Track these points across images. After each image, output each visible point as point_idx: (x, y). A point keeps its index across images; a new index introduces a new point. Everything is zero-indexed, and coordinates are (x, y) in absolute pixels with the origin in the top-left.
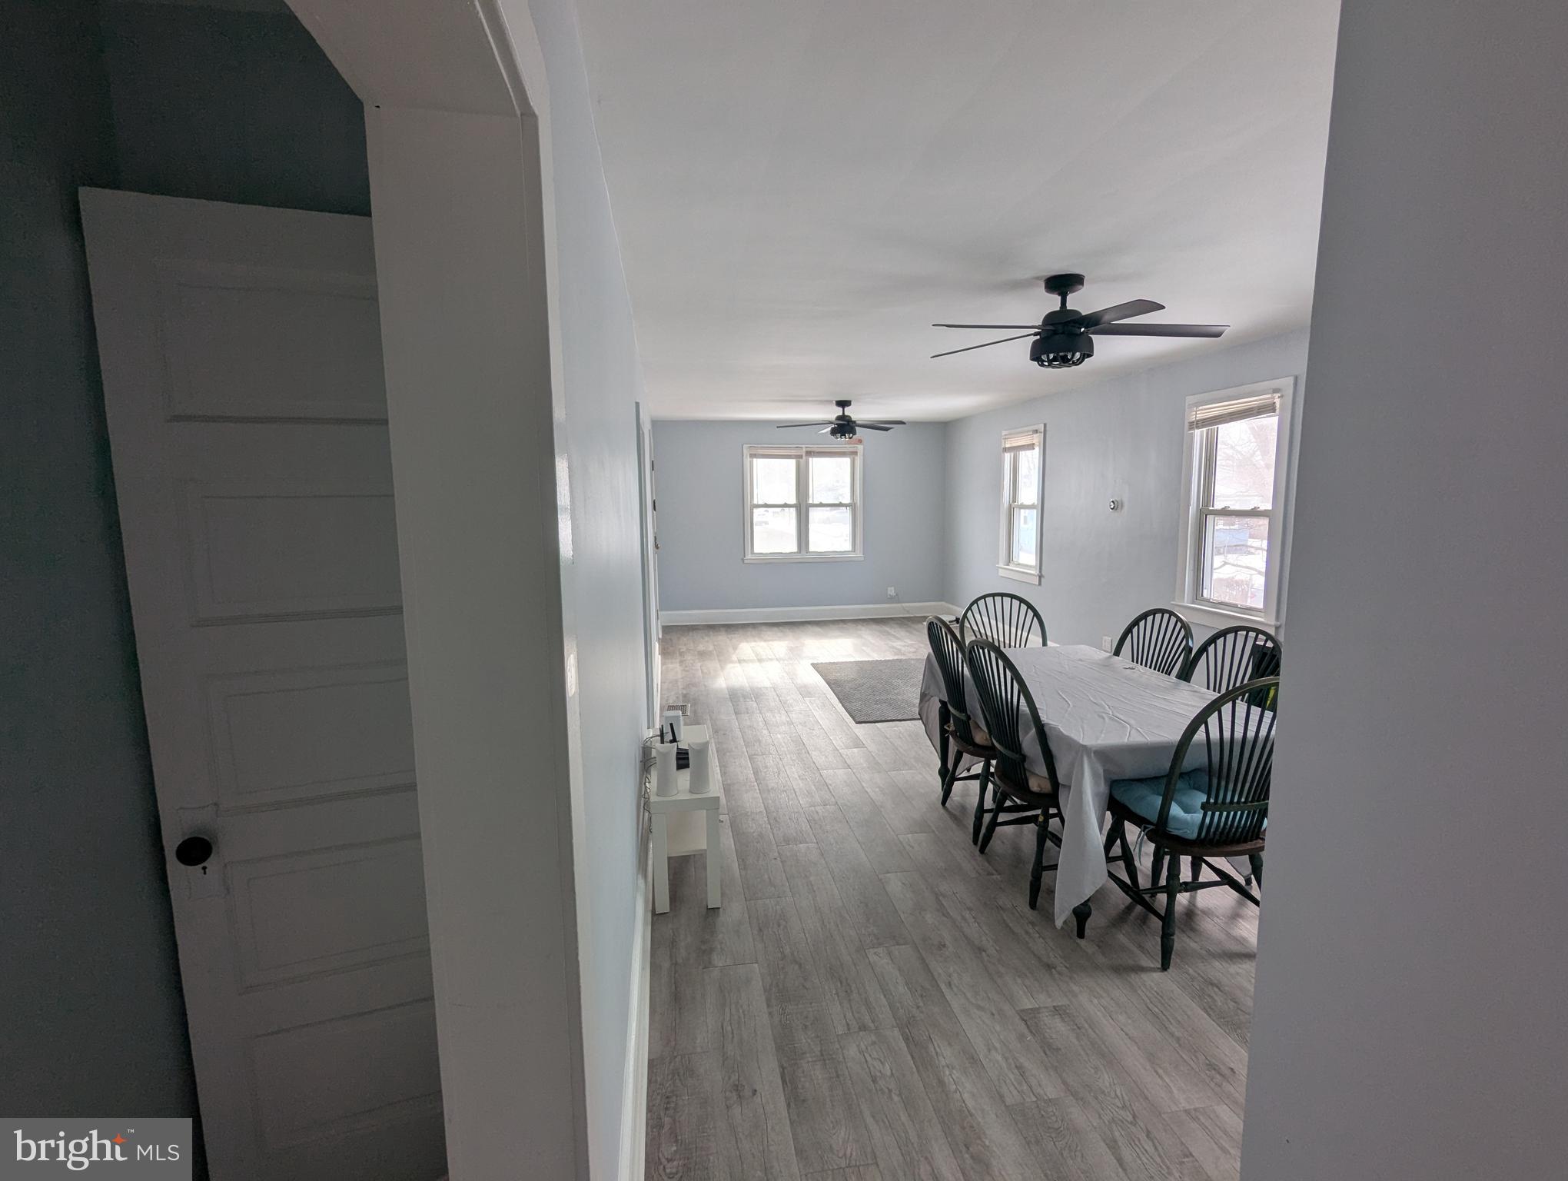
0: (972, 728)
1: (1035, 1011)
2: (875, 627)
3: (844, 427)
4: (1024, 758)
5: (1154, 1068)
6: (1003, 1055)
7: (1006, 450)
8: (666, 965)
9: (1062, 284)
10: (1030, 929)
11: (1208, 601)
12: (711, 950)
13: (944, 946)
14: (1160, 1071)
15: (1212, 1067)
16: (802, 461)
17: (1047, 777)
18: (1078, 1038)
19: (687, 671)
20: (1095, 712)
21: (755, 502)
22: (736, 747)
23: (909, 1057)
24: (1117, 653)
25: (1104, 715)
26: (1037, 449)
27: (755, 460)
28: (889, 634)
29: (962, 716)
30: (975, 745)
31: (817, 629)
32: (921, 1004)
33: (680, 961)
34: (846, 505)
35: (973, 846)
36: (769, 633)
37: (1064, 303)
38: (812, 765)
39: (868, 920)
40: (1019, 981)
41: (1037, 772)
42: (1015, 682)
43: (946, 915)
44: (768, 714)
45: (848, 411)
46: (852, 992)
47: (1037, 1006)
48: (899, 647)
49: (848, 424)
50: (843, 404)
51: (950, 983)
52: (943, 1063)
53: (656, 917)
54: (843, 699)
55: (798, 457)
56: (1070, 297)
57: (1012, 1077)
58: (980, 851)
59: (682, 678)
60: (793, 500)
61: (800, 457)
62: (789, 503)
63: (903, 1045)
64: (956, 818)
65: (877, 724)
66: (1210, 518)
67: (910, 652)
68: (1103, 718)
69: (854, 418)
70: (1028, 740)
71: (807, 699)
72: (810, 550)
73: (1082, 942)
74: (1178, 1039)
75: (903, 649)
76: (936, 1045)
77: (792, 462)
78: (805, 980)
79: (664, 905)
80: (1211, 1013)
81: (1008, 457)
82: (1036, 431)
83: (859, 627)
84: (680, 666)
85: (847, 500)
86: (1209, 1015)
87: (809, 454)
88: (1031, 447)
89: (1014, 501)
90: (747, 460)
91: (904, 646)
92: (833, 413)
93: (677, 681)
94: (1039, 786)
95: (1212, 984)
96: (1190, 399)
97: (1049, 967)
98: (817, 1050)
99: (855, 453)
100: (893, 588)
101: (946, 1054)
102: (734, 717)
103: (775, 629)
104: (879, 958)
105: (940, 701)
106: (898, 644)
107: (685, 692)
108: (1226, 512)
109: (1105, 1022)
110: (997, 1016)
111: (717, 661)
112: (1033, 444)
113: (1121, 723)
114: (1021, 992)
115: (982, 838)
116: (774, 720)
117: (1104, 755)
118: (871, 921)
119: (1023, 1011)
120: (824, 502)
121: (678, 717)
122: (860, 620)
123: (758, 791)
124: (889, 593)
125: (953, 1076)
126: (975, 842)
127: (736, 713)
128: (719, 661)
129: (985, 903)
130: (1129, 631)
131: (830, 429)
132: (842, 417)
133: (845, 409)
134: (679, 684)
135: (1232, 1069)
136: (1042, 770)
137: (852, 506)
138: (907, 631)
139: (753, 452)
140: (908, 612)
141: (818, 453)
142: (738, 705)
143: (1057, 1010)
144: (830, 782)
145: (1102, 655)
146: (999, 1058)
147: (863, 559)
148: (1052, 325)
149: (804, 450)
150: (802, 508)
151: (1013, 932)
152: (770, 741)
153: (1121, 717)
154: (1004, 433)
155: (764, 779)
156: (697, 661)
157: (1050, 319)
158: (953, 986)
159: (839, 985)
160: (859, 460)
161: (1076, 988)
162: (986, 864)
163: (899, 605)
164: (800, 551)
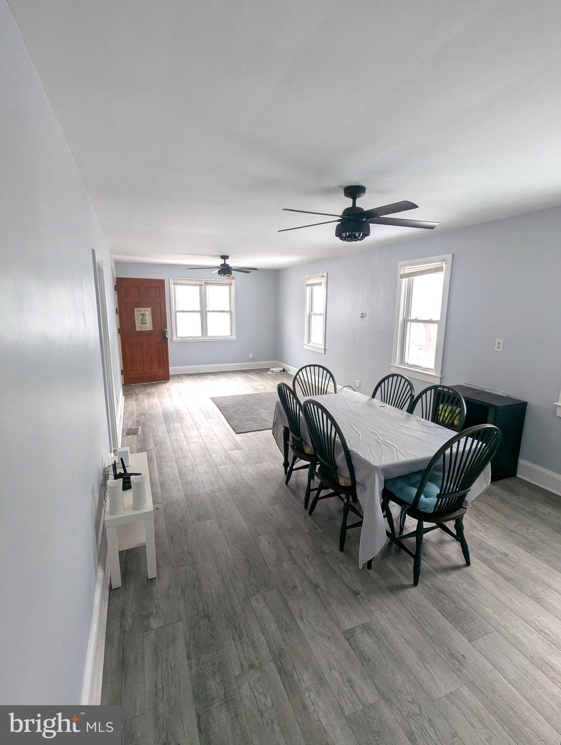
0: (304, 445)
1: (352, 631)
2: (243, 375)
3: (225, 270)
4: (336, 467)
5: (423, 664)
6: (339, 672)
7: (307, 285)
8: (117, 633)
9: (354, 191)
10: (342, 566)
11: (407, 364)
12: (150, 614)
13: (296, 587)
14: (428, 666)
15: (453, 656)
16: (203, 288)
17: (349, 477)
18: (379, 648)
19: (139, 405)
20: (374, 439)
21: (177, 309)
22: (168, 455)
23: (282, 687)
24: (373, 396)
25: (379, 441)
26: (323, 285)
27: (176, 286)
28: (251, 378)
29: (299, 439)
30: (305, 454)
31: (213, 377)
32: (286, 638)
33: (127, 629)
34: (227, 312)
35: (305, 510)
36: (187, 380)
37: (354, 203)
38: (213, 463)
39: (250, 574)
40: (341, 608)
41: (344, 475)
42: (333, 427)
43: (295, 563)
44: (186, 431)
45: (227, 262)
46: (243, 635)
47: (353, 626)
48: (256, 386)
49: (227, 269)
50: (225, 257)
51: (301, 616)
52: (304, 687)
53: (113, 592)
54: (229, 419)
55: (201, 285)
56: (358, 200)
57: (346, 690)
58: (309, 513)
59: (137, 410)
60: (199, 309)
61: (202, 285)
62: (196, 310)
63: (277, 676)
64: (294, 492)
65: (247, 433)
66: (409, 323)
67: (262, 389)
68: (380, 444)
69: (231, 265)
70: (340, 458)
71: (209, 420)
72: (208, 335)
73: (370, 572)
74: (431, 637)
75: (258, 387)
76: (298, 672)
77: (198, 288)
78: (212, 630)
79: (117, 582)
80: (444, 613)
81: (309, 289)
82: (323, 276)
83: (235, 375)
84: (136, 402)
85: (227, 309)
86: (443, 615)
87: (206, 283)
88: (320, 284)
89: (312, 311)
90: (172, 286)
91: (259, 385)
92: (219, 262)
93: (133, 412)
94: (345, 483)
95: (441, 592)
96: (401, 263)
97: (356, 593)
98: (222, 693)
99: (231, 284)
100: (252, 355)
101: (305, 679)
102: (167, 434)
103: (191, 377)
104: (259, 605)
105: (284, 427)
106: (255, 384)
107: (138, 419)
108: (416, 321)
109: (391, 631)
110: (332, 639)
111: (157, 398)
112: (321, 283)
113: (390, 448)
114: (343, 616)
115: (310, 505)
116: (190, 435)
117: (385, 470)
118: (252, 574)
119: (345, 631)
120: (215, 310)
121: (126, 452)
122: (235, 371)
123: (181, 484)
124: (250, 357)
125: (311, 697)
126: (306, 508)
127: (168, 432)
128: (159, 398)
129: (316, 551)
130: (379, 385)
131: (217, 271)
132: (224, 265)
133: (226, 260)
134: (135, 414)
135: (463, 655)
136: (346, 473)
137: (230, 312)
138: (260, 377)
139: (175, 282)
140: (260, 366)
141: (211, 283)
142: (169, 426)
143: (365, 628)
144: (223, 474)
145: (366, 398)
146: (337, 675)
147: (236, 339)
148: (348, 215)
149: (204, 282)
150: (203, 313)
151: (333, 570)
152: (188, 449)
153: (388, 442)
154: (307, 276)
155: (185, 476)
156: (146, 398)
157: (347, 212)
158: (304, 619)
159: (235, 631)
160: (233, 288)
161: (372, 608)
162: (313, 522)
163: (255, 363)
164: (203, 335)
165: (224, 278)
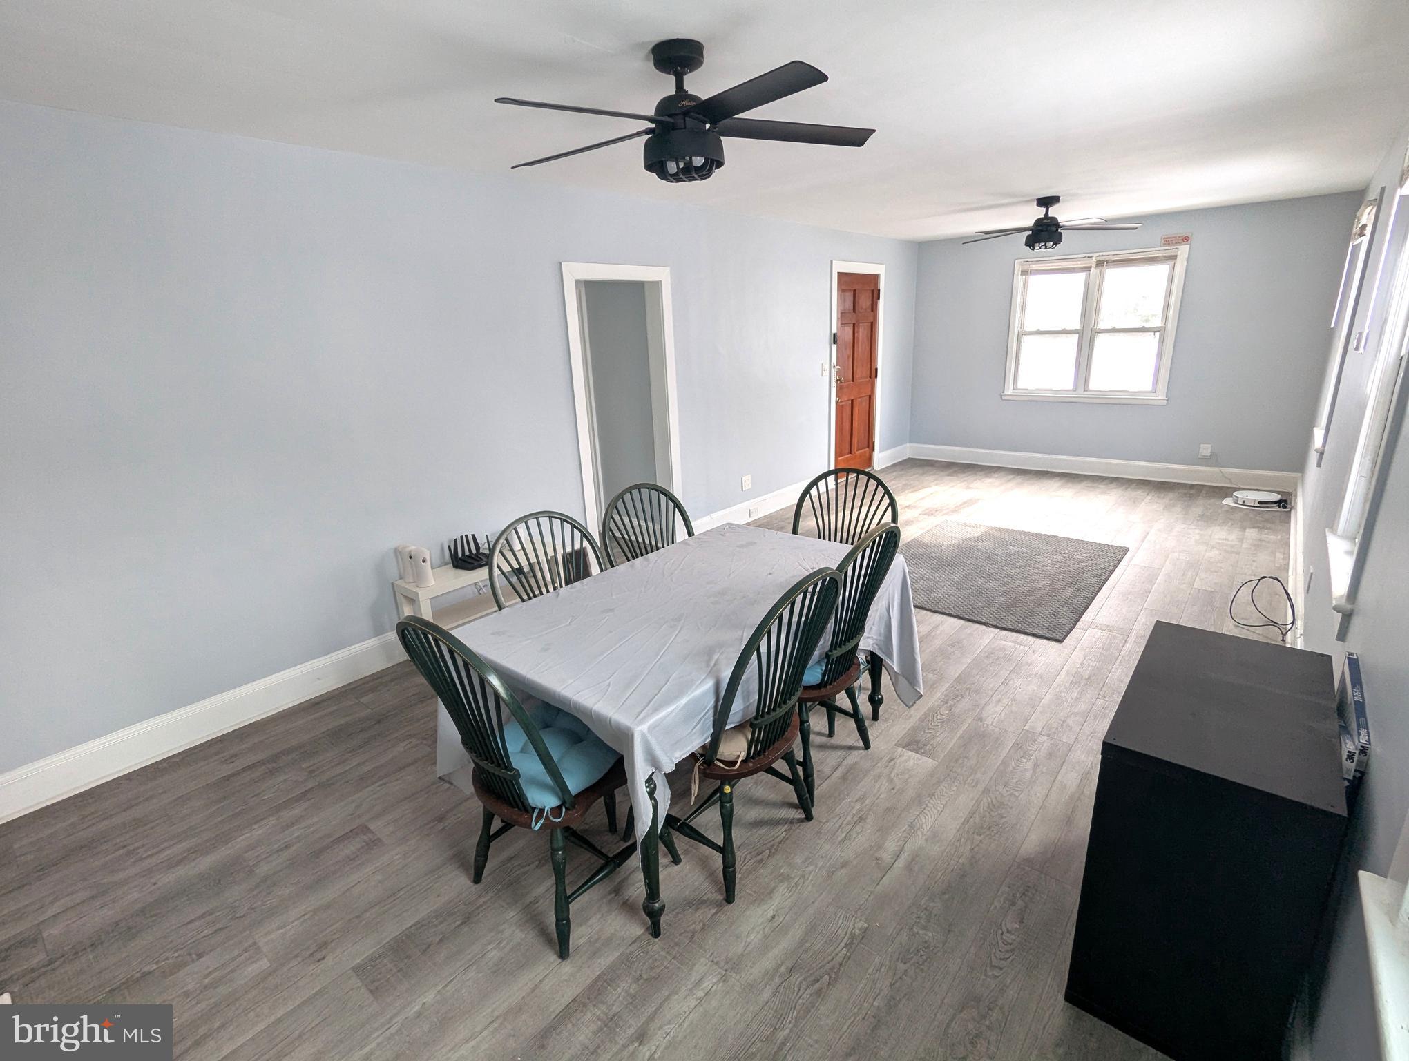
6: (301, 835)
14: (306, 917)
15: (323, 946)
16: (1093, 274)
21: (1025, 329)
27: (1028, 278)
34: (1154, 330)
37: (680, 84)
50: (1046, 202)
57: (275, 847)
60: (1076, 325)
61: (1088, 269)
62: (1070, 328)
72: (1091, 388)
77: (1080, 277)
85: (1155, 322)
87: (1100, 264)
90: (1019, 280)
99: (1174, 257)
100: (1209, 446)
109: (368, 870)
110: (351, 817)
119: (365, 826)
120: (1118, 327)
124: (1201, 451)
135: (322, 959)
137: (1161, 330)
139: (1027, 268)
140: (1228, 480)
141: (1114, 261)
143: (373, 843)
146: (298, 834)
147: (1165, 403)
148: (668, 116)
149: (1094, 260)
150: (1086, 336)
163: (1216, 469)
164: (1075, 389)
165: (1044, 252)
